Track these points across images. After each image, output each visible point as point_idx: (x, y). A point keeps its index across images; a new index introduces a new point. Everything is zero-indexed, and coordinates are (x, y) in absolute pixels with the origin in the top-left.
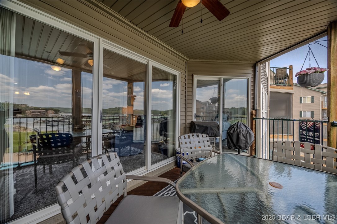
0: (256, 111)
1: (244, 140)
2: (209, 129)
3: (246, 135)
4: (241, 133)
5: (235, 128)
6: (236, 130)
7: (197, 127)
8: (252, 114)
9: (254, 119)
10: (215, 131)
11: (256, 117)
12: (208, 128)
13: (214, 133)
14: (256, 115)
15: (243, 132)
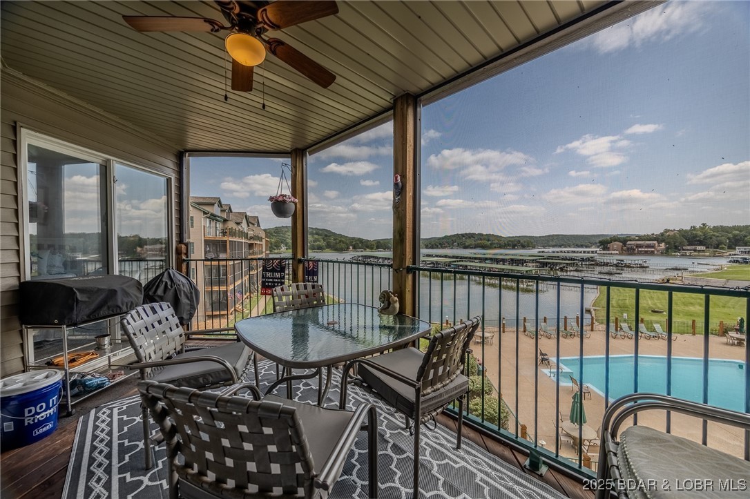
0: (187, 245)
1: (188, 304)
2: (119, 294)
3: (191, 293)
4: (182, 292)
5: (166, 283)
6: (172, 287)
7: (78, 295)
8: (179, 252)
9: (184, 260)
10: (133, 296)
11: (187, 257)
12: (115, 291)
13: (133, 301)
14: (186, 254)
15: (185, 289)
